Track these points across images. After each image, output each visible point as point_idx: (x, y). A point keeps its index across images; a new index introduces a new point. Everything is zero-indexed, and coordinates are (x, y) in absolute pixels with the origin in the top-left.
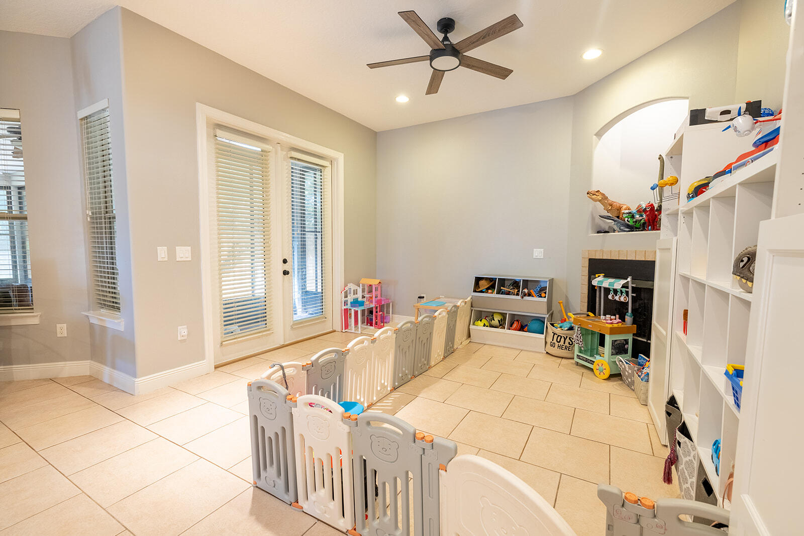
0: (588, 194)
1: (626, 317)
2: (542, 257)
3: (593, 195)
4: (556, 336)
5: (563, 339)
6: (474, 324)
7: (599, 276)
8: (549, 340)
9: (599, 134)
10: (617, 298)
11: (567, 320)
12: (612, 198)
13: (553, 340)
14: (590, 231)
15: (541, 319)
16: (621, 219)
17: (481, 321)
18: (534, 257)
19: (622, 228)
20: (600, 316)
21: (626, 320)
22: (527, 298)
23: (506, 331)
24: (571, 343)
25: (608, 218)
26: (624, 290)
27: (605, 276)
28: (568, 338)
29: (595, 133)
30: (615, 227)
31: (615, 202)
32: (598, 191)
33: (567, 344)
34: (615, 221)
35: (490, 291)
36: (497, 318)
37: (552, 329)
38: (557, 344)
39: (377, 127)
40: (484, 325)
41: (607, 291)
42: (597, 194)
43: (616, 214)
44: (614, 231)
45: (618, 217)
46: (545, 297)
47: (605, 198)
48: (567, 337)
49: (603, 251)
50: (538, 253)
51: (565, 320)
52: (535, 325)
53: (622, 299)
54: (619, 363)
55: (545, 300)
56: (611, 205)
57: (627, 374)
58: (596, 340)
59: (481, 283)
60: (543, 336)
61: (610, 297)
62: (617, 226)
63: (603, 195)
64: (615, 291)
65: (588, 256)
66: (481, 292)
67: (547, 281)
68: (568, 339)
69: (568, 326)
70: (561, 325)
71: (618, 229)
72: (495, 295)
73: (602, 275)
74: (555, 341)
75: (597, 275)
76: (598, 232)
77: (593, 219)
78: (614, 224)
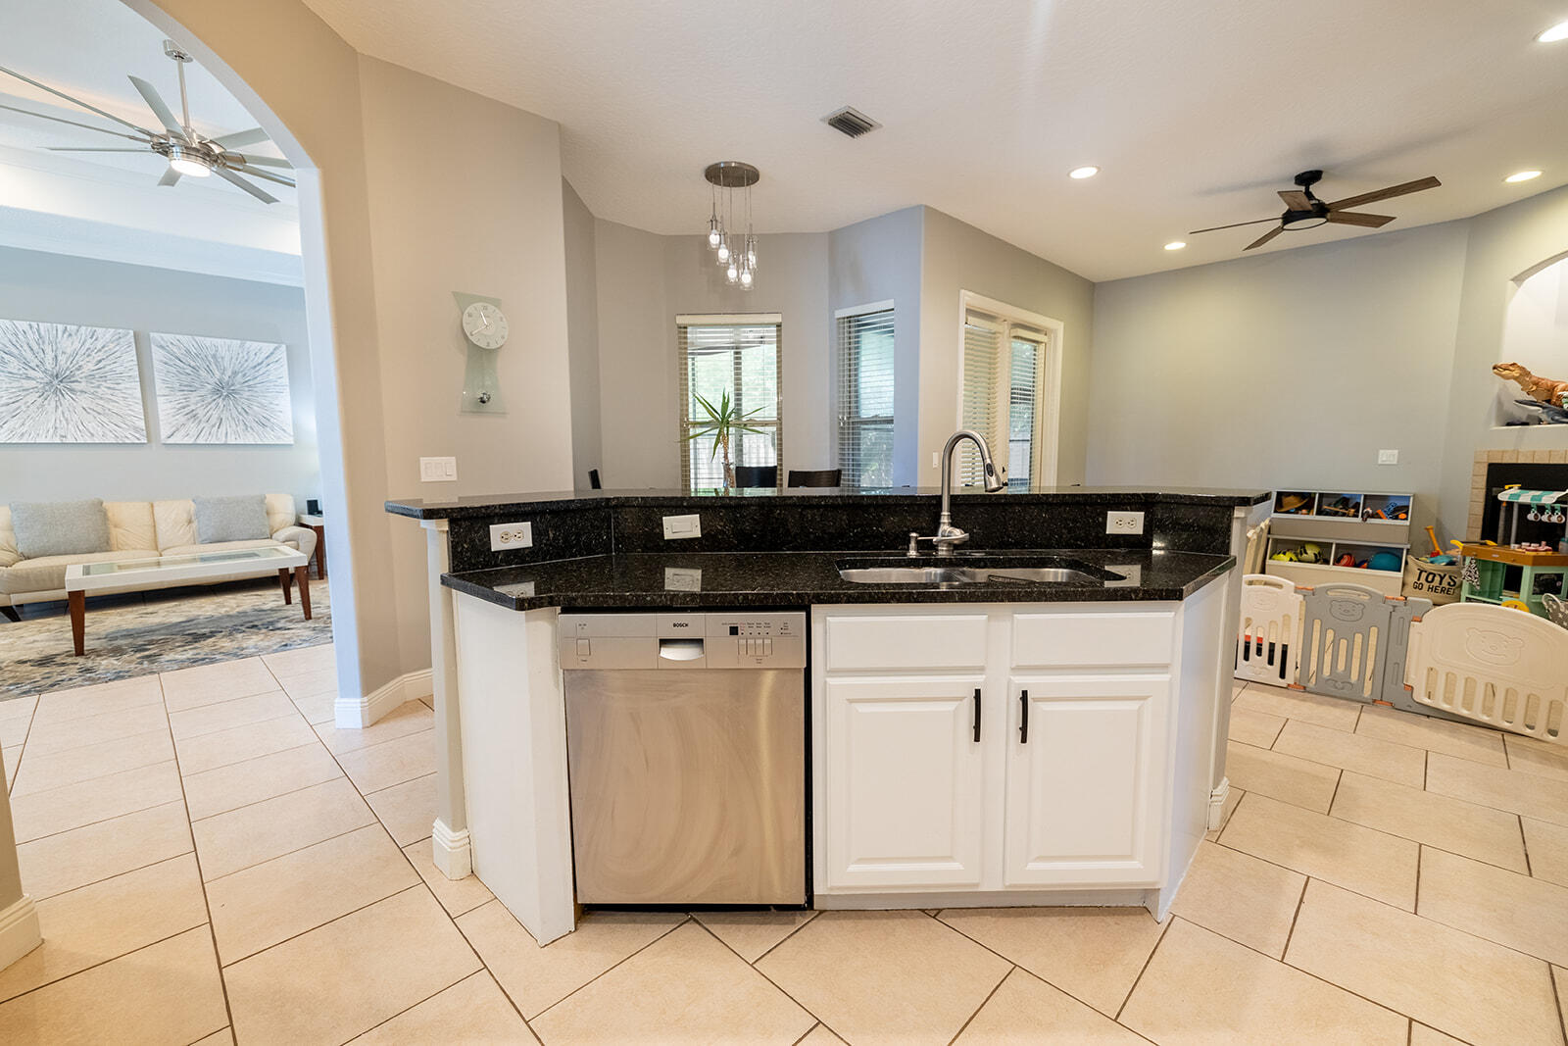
0: (1494, 368)
1: (1561, 543)
2: (1395, 463)
3: (1505, 370)
4: (1424, 575)
5: (1437, 578)
6: (1270, 558)
7: (1510, 488)
8: (1412, 579)
9: (1519, 279)
10: (1545, 518)
11: (1441, 553)
12: (1537, 373)
13: (1419, 579)
14: (1493, 423)
15: (1395, 552)
16: (1555, 404)
17: (1284, 554)
18: (1380, 462)
19: (1557, 418)
20: (1509, 544)
21: (1560, 547)
22: (1371, 521)
23: (1331, 567)
24: (1452, 584)
25: (1532, 403)
26: (1558, 506)
27: (1520, 488)
28: (1447, 576)
29: (1511, 277)
30: (1544, 417)
31: (1543, 379)
32: (1514, 364)
33: (1445, 584)
34: (1544, 408)
35: (1304, 511)
36: (1311, 552)
37: (1417, 565)
38: (1426, 585)
39: (1096, 274)
40: (1291, 560)
41: (1525, 508)
42: (1511, 368)
43: (1545, 396)
44: (1540, 422)
45: (1549, 401)
46: (1406, 519)
47: (1525, 372)
48: (1445, 575)
49: (1518, 452)
50: (1387, 456)
51: (1438, 554)
52: (1385, 559)
53: (1554, 519)
54: (1548, 604)
55: (1407, 523)
56: (1536, 384)
57: (1560, 616)
58: (1499, 580)
59: (1286, 500)
60: (1400, 575)
61: (1531, 517)
62: (1549, 416)
63: (1522, 369)
64: (1541, 509)
65: (1486, 460)
66: (1288, 512)
67: (1409, 497)
68: (1447, 579)
69: (1447, 560)
70: (1432, 559)
71: (1550, 420)
72: (1313, 517)
73: (1516, 486)
74: (1423, 580)
75: (1507, 487)
76: (1508, 424)
77: (1500, 403)
78: (1543, 413)
